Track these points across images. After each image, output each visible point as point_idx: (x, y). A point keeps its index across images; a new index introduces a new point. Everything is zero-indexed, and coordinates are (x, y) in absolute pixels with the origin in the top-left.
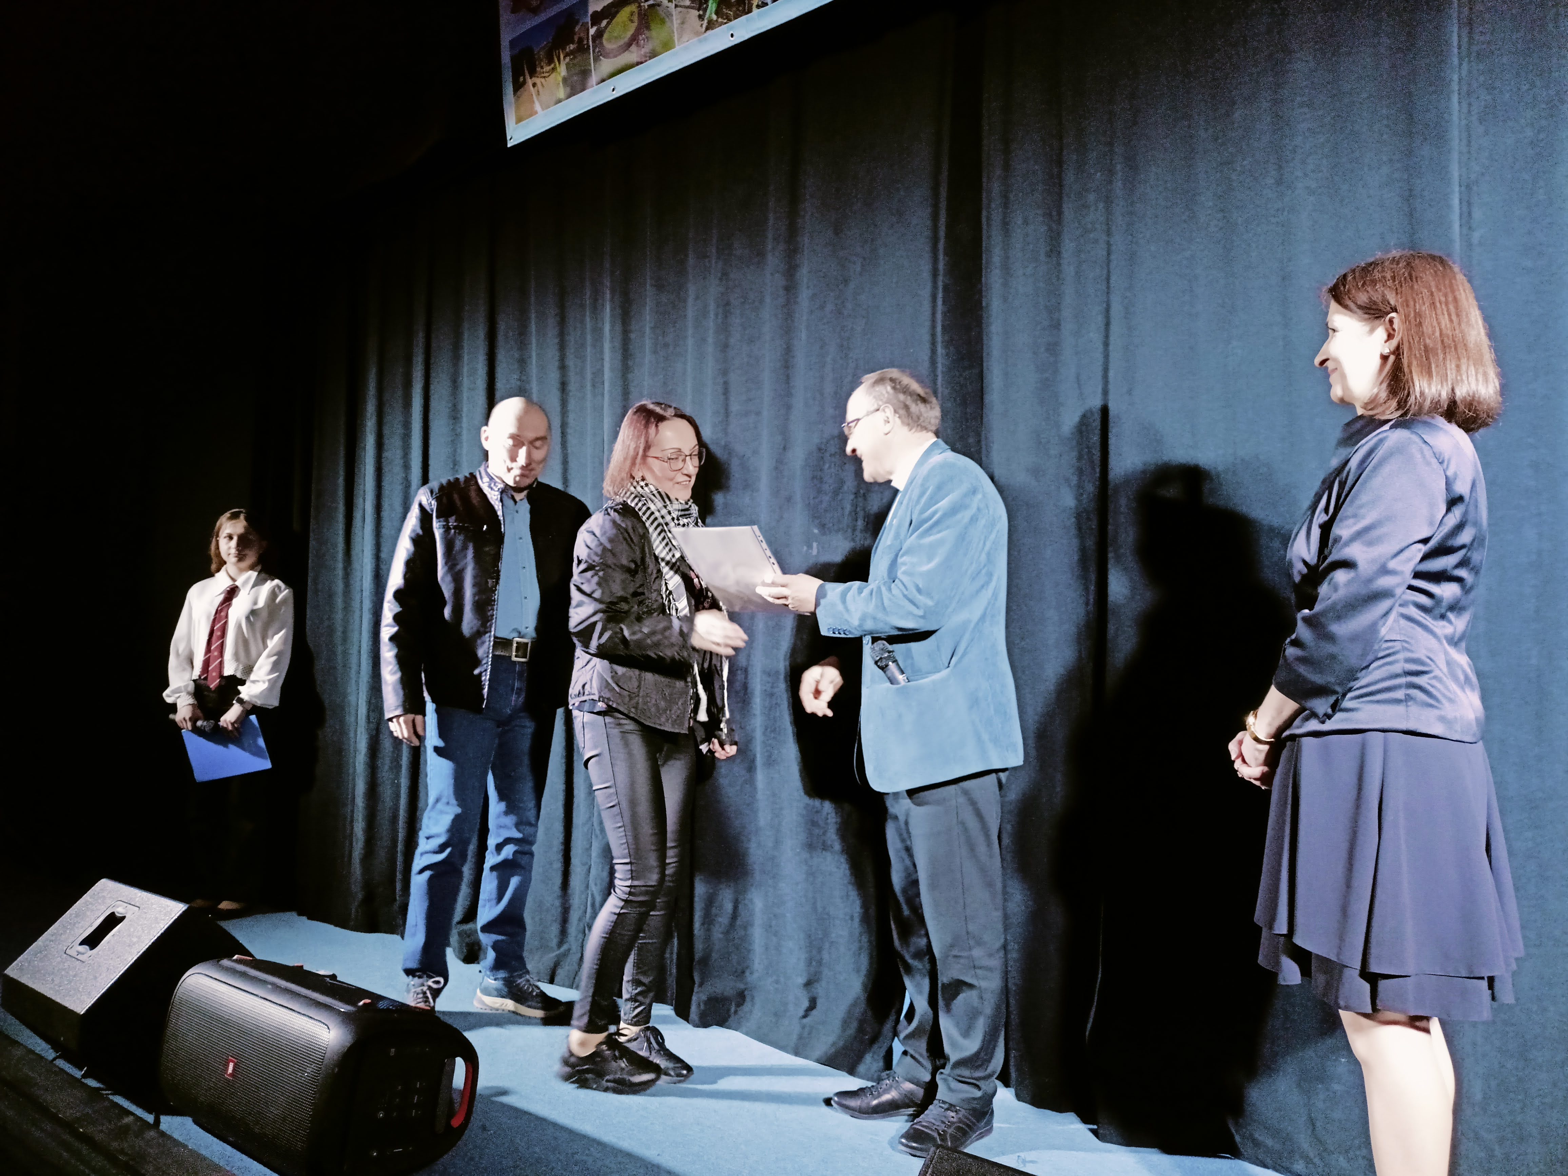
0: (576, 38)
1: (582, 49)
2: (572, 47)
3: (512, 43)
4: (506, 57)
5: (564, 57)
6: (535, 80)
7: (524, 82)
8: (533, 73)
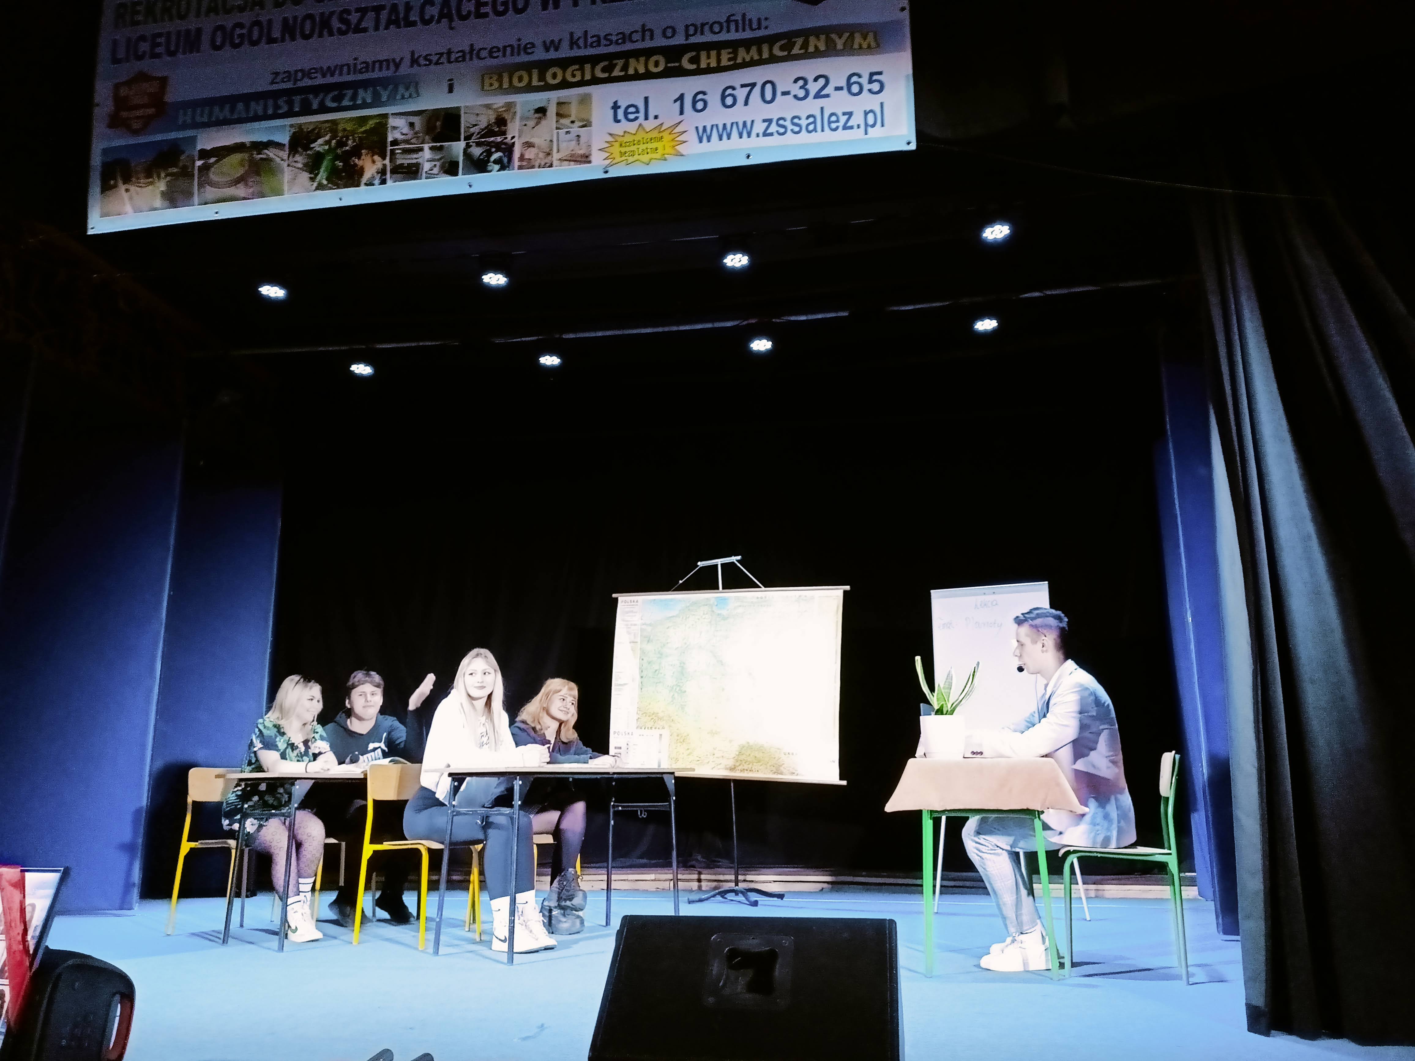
0: (181, 164)
1: (186, 173)
2: (175, 170)
3: (105, 152)
4: (96, 160)
5: (166, 176)
6: (127, 186)
7: (115, 186)
8: (127, 180)
